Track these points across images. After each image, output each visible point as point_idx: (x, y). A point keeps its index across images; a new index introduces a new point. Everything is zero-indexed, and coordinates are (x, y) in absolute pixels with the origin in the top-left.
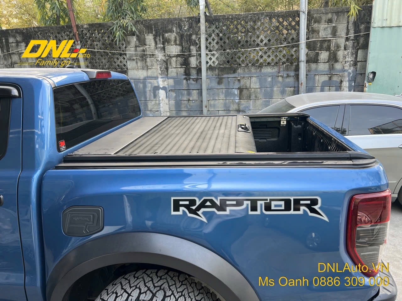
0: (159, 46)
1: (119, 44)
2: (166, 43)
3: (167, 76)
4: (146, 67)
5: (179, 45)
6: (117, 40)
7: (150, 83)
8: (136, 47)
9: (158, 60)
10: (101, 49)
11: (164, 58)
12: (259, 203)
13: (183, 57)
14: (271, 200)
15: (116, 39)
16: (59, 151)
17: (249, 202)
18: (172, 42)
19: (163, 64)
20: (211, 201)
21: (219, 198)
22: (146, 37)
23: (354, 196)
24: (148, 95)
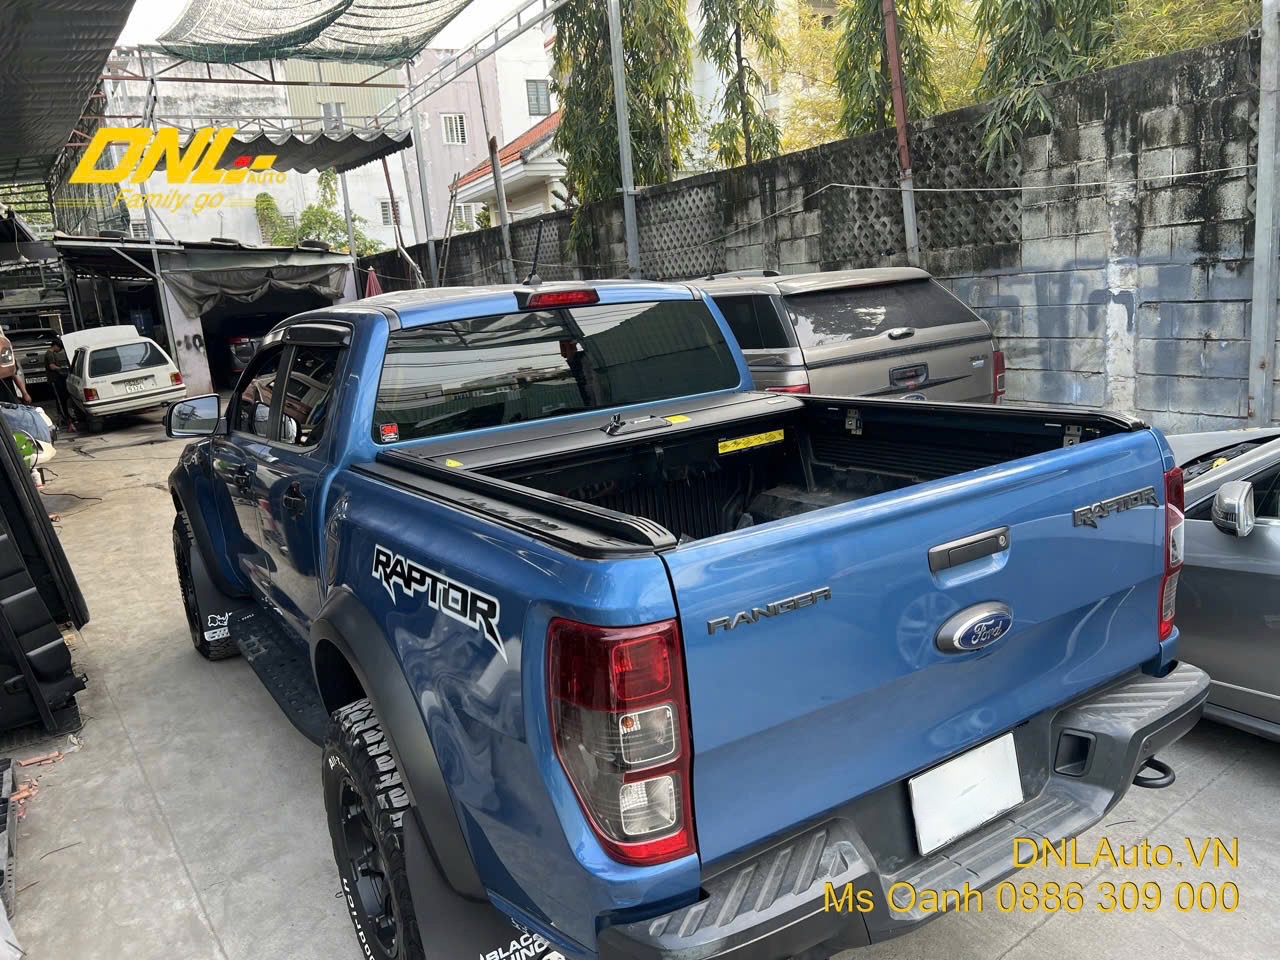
0: (1120, 156)
1: (1004, 165)
2: (1144, 144)
3: (1138, 255)
4: (1074, 230)
5: (1187, 145)
7: (1082, 280)
8: (1051, 167)
9: (1114, 205)
11: (1132, 195)
13: (1199, 187)
15: (988, 151)
18: (1164, 138)
19: (1128, 217)
22: (1082, 133)
24: (1072, 322)
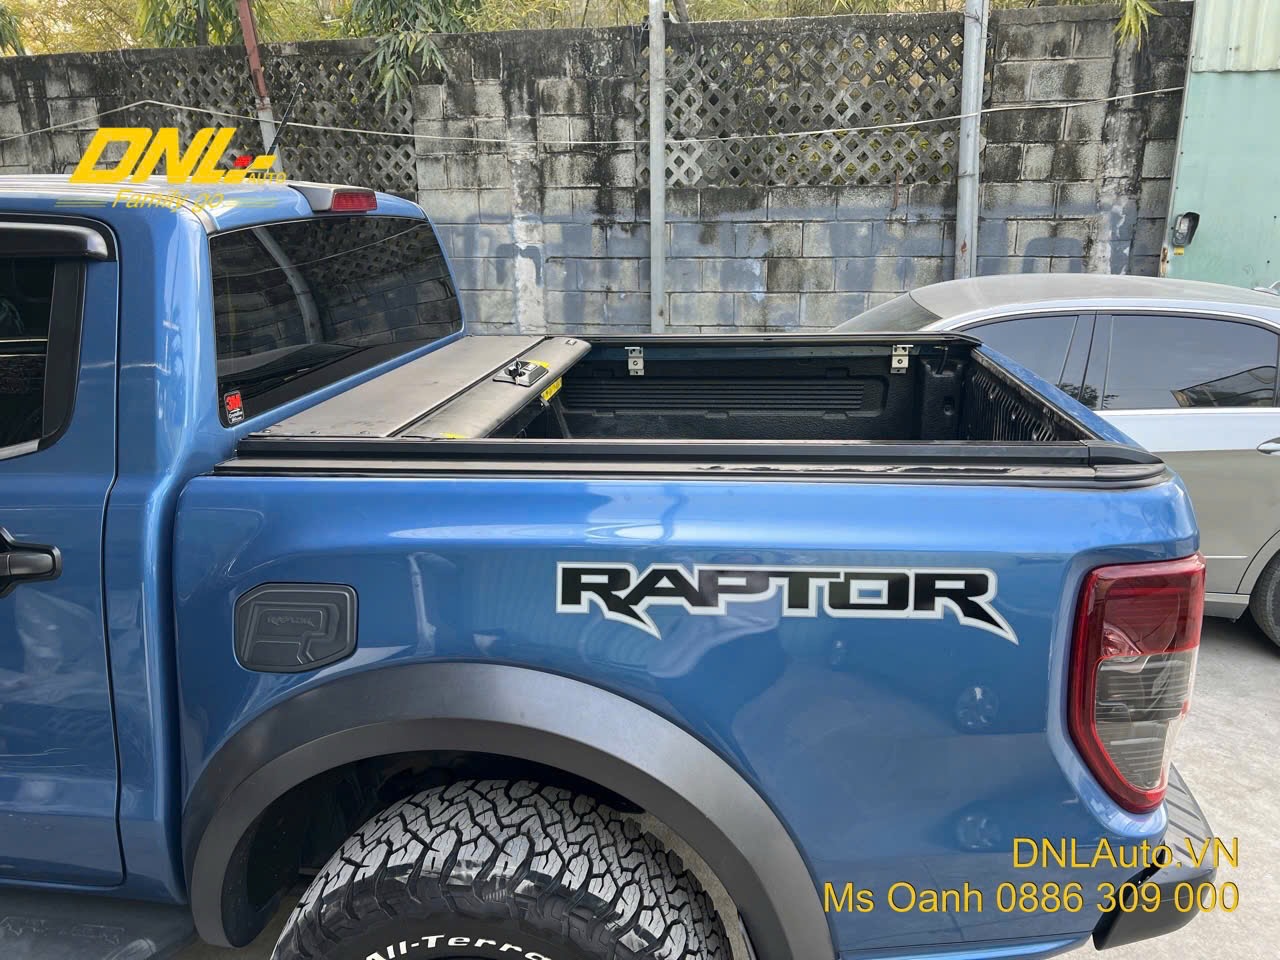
0: (519, 117)
1: (391, 109)
2: (541, 108)
3: (542, 213)
4: (475, 183)
5: (581, 116)
6: (385, 96)
7: (488, 234)
8: (446, 118)
9: (515, 163)
10: (334, 123)
11: (533, 155)
12: (813, 583)
13: (594, 155)
14: (849, 576)
15: (383, 93)
16: (226, 423)
17: (785, 582)
18: (560, 106)
19: (530, 177)
20: (674, 575)
21: (697, 568)
22: (478, 89)
23: (1095, 572)
24: (479, 274)
